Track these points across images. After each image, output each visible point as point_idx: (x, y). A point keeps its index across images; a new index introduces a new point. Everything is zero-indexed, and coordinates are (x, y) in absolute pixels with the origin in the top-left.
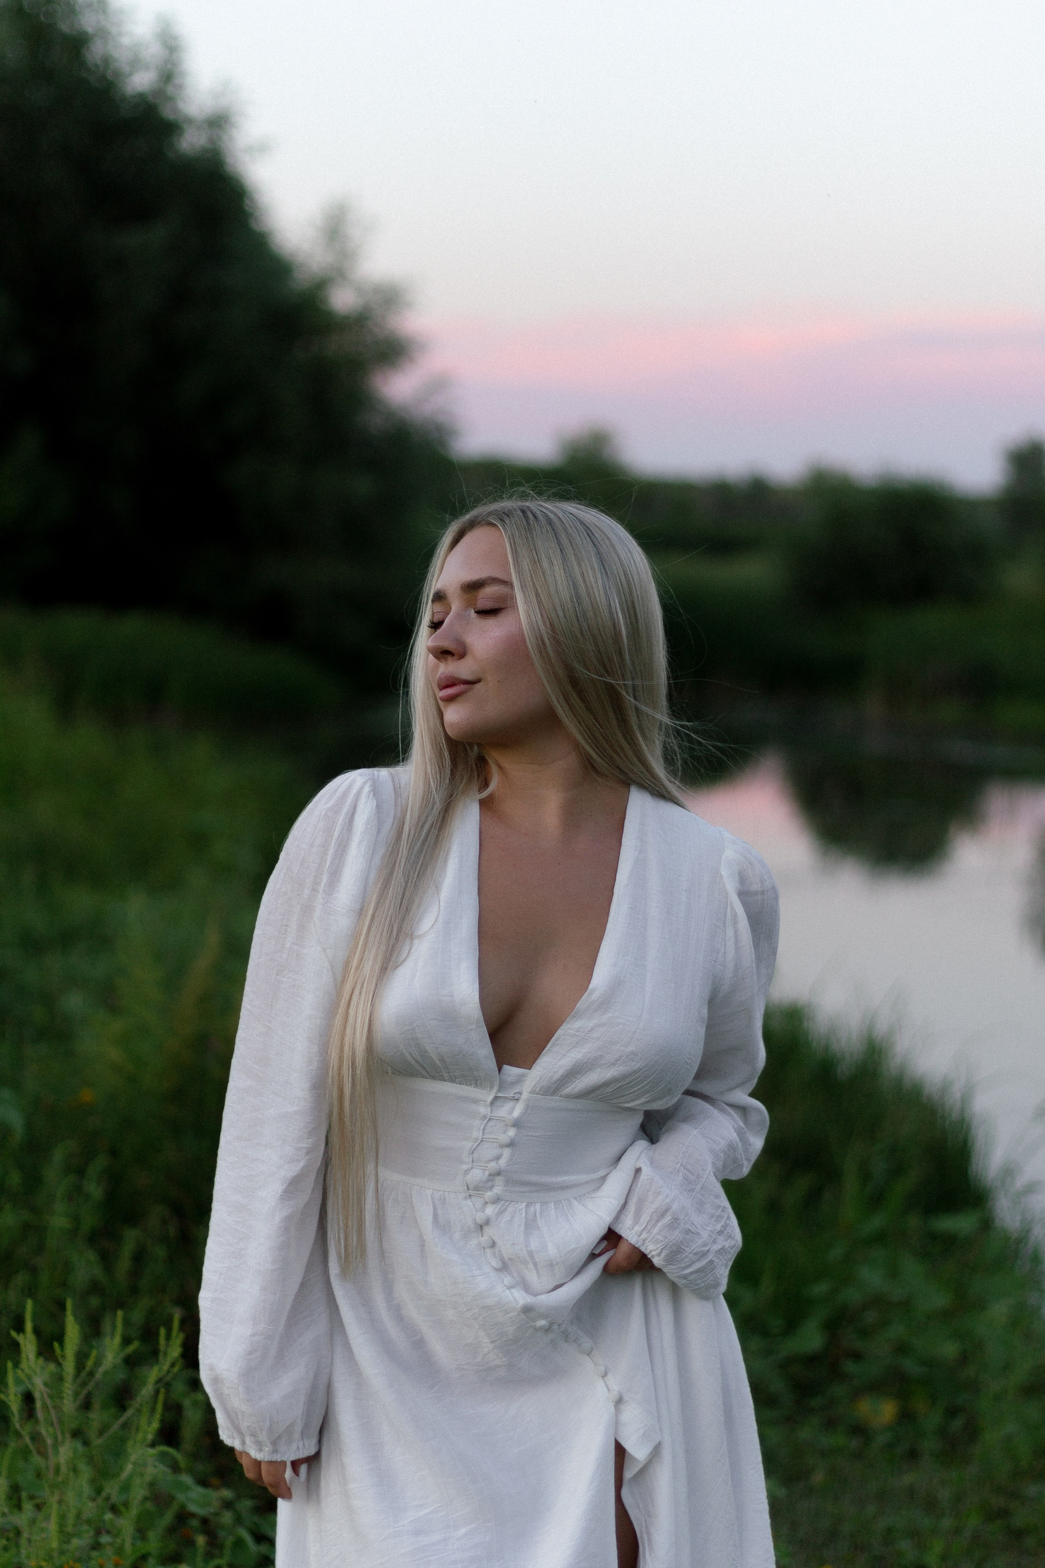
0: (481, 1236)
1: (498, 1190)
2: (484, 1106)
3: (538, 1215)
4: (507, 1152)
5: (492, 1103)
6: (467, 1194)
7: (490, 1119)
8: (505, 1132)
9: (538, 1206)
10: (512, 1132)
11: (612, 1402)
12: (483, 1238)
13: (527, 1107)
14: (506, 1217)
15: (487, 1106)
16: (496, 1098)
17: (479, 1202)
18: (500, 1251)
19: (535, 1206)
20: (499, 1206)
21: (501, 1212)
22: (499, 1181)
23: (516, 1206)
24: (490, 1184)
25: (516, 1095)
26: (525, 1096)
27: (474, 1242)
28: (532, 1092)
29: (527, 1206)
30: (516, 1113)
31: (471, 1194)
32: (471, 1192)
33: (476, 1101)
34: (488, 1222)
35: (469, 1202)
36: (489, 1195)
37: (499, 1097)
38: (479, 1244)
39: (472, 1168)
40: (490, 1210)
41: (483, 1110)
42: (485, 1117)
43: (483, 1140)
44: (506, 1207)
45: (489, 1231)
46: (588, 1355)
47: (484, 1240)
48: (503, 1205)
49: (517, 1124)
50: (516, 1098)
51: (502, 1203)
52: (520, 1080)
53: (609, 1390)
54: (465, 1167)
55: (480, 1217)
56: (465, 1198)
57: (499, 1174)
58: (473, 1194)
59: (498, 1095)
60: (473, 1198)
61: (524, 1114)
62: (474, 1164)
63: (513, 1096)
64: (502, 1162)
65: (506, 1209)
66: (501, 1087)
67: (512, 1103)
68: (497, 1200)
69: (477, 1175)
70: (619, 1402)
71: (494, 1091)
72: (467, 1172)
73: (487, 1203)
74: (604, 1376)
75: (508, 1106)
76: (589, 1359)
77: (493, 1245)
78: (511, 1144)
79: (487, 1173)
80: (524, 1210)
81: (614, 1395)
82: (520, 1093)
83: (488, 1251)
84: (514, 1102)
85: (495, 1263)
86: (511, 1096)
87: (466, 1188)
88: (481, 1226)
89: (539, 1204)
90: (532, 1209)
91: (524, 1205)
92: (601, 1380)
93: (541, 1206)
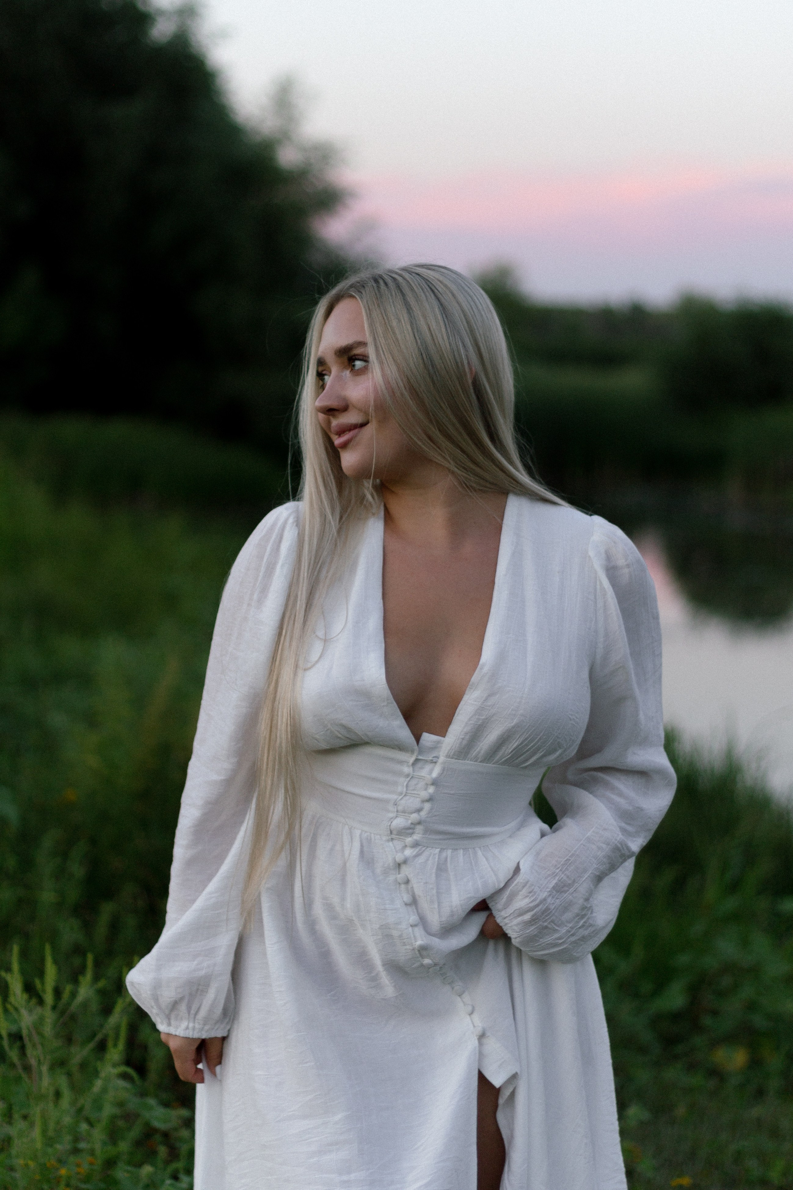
0: (398, 873)
1: (416, 837)
2: (407, 766)
3: (449, 860)
4: (427, 806)
5: (414, 764)
6: (390, 837)
7: (412, 777)
8: (426, 789)
9: (449, 852)
10: (431, 790)
11: (477, 1036)
12: (400, 875)
13: (443, 770)
14: (421, 859)
15: (409, 766)
16: (417, 760)
17: (398, 844)
18: (412, 887)
19: (447, 851)
20: (418, 850)
21: (416, 856)
22: (419, 828)
23: (431, 851)
24: (411, 831)
25: (435, 758)
26: (442, 759)
27: (392, 878)
28: (448, 756)
29: (440, 852)
30: (435, 775)
31: (393, 838)
32: (393, 836)
33: (401, 762)
34: (405, 862)
35: (391, 844)
36: (409, 840)
37: (420, 759)
38: (396, 880)
39: (397, 816)
40: (408, 852)
41: (407, 770)
42: (408, 776)
43: (407, 794)
44: (423, 851)
45: (406, 871)
46: (459, 996)
47: (400, 877)
48: (420, 850)
49: (434, 783)
50: (434, 761)
51: (420, 847)
52: (436, 747)
53: (474, 1026)
54: (391, 815)
55: (399, 857)
56: (388, 841)
57: (419, 823)
58: (394, 838)
59: (418, 758)
60: (395, 842)
61: (440, 775)
62: (398, 814)
63: (431, 759)
64: (423, 814)
65: (422, 852)
66: (420, 752)
67: (431, 765)
68: (416, 845)
69: (400, 822)
70: (482, 1037)
71: (415, 754)
72: (391, 819)
73: (406, 846)
74: (471, 1014)
75: (428, 767)
76: (460, 999)
77: (407, 882)
78: (430, 800)
79: (410, 822)
80: (437, 855)
81: (479, 1030)
82: (438, 757)
83: (403, 886)
84: (433, 764)
85: (407, 898)
86: (430, 759)
87: (389, 832)
88: (399, 865)
89: (451, 850)
90: (444, 855)
91: (438, 850)
92: (468, 1017)
93: (452, 852)
